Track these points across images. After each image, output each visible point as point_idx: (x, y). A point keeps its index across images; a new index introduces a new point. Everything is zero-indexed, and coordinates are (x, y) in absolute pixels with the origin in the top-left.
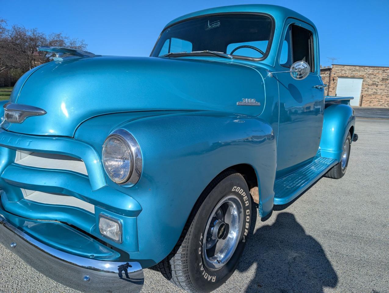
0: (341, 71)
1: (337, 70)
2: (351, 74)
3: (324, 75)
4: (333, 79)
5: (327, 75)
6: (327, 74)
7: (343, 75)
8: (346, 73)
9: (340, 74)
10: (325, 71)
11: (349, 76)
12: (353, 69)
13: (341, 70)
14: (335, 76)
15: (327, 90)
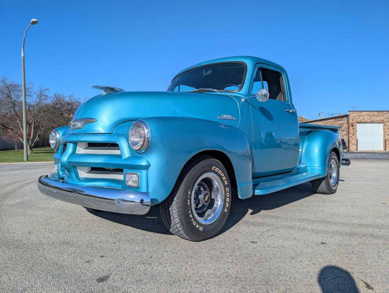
0: (359, 117)
1: (355, 116)
2: (370, 119)
3: (343, 122)
4: (352, 125)
5: (345, 121)
6: (345, 120)
7: (362, 120)
8: (364, 119)
9: (359, 120)
10: (343, 118)
11: (369, 121)
12: (372, 115)
13: (359, 116)
14: (353, 122)
15: (347, 135)
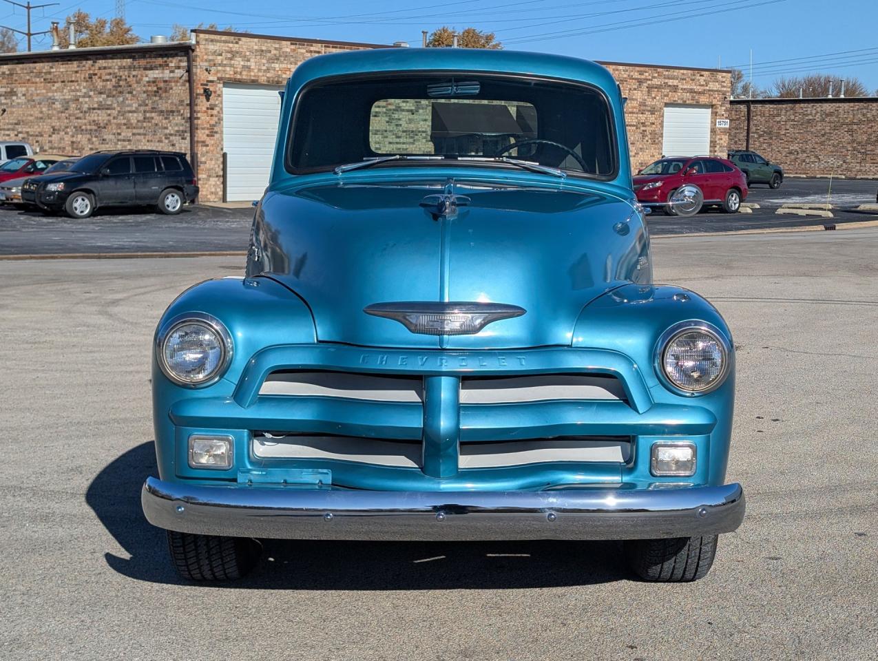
0: (231, 59)
1: (214, 53)
2: (268, 70)
3: (167, 74)
4: (206, 91)
5: (179, 73)
6: (179, 68)
7: (241, 73)
8: (249, 68)
9: (229, 73)
10: (167, 56)
11: (263, 80)
12: (274, 52)
13: (229, 55)
14: (211, 78)
15: (188, 135)
